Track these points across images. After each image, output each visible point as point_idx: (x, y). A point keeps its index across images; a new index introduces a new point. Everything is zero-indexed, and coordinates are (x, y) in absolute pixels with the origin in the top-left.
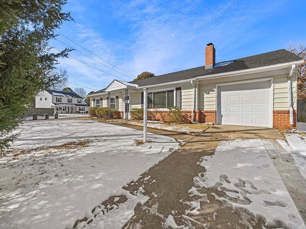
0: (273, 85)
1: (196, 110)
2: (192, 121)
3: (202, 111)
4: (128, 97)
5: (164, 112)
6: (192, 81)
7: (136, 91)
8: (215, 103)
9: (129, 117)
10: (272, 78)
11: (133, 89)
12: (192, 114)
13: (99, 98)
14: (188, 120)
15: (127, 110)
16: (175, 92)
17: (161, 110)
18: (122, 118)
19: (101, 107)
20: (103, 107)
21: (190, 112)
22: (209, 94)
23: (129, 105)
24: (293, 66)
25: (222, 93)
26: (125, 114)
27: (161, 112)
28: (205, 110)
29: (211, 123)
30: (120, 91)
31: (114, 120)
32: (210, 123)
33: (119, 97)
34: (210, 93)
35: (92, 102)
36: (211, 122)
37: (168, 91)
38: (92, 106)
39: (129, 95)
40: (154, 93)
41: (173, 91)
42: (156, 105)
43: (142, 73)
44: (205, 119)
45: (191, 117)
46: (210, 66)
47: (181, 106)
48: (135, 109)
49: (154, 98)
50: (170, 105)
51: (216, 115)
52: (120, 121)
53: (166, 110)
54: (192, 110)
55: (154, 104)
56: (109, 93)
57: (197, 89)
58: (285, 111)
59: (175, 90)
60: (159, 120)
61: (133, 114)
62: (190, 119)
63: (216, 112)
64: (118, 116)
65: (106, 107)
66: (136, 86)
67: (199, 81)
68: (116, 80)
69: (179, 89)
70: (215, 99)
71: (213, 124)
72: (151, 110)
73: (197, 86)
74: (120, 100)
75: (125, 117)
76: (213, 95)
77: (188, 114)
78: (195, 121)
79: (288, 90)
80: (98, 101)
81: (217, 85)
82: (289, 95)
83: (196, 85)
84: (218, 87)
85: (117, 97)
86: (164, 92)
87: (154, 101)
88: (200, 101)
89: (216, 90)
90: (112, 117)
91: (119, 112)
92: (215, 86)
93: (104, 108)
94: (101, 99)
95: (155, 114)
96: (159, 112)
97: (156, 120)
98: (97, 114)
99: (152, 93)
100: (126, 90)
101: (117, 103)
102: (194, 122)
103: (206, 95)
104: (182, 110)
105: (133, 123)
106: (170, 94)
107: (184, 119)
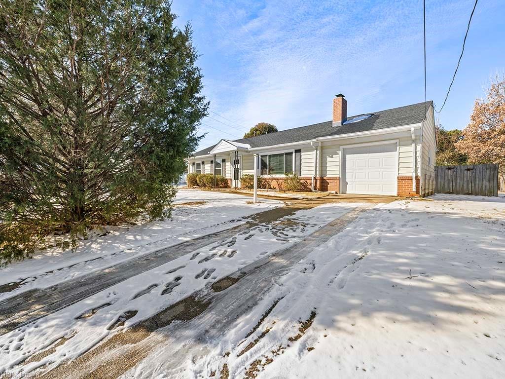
0: (398, 148)
1: (318, 176)
2: (312, 189)
3: (324, 178)
4: (238, 160)
5: (281, 179)
6: (312, 143)
7: (247, 154)
8: (339, 168)
9: (239, 185)
10: (398, 140)
11: (245, 151)
12: (313, 181)
13: (201, 162)
14: (308, 188)
15: (236, 177)
16: (294, 154)
17: (278, 176)
18: (230, 187)
19: (202, 173)
20: (205, 173)
21: (310, 179)
22: (332, 157)
23: (239, 171)
24: (413, 129)
25: (348, 156)
26: (233, 181)
27: (277, 179)
28: (328, 176)
29: (334, 192)
30: (228, 153)
31: (220, 189)
32: (332, 192)
33: (226, 160)
34: (334, 156)
35: (191, 167)
36: (334, 190)
37: (286, 154)
38: (191, 172)
39: (239, 158)
40: (270, 156)
41: (291, 153)
42: (272, 171)
43: (257, 124)
44: (327, 187)
45: (311, 184)
46: (338, 123)
47: (301, 171)
48: (246, 175)
49: (270, 161)
50: (288, 171)
51: (339, 183)
52: (228, 190)
53: (283, 176)
54: (313, 177)
55: (270, 170)
56: (215, 156)
57: (318, 152)
58: (408, 177)
59: (294, 152)
60: (275, 188)
61: (244, 181)
62: (310, 187)
63: (339, 178)
64: (225, 184)
65: (210, 173)
66: (248, 146)
67: (322, 142)
68: (224, 140)
69: (298, 151)
70: (339, 164)
71: (336, 193)
72: (266, 176)
73: (319, 148)
74: (228, 164)
75: (233, 185)
76: (337, 158)
77: (308, 181)
78: (315, 189)
79: (412, 154)
80: (198, 165)
81: (341, 147)
82: (413, 160)
83: (317, 146)
84: (343, 149)
85: (224, 161)
86: (281, 155)
87: (269, 165)
88: (322, 165)
89: (340, 152)
90: (217, 186)
91: (227, 179)
92: (339, 148)
93: (207, 174)
94: (203, 163)
95: (270, 181)
96: (275, 179)
97: (271, 189)
98: (198, 182)
99: (267, 156)
100: (236, 152)
101: (224, 168)
102: (314, 191)
103: (329, 159)
104: (302, 176)
105: (244, 191)
106: (289, 157)
107: (304, 188)
